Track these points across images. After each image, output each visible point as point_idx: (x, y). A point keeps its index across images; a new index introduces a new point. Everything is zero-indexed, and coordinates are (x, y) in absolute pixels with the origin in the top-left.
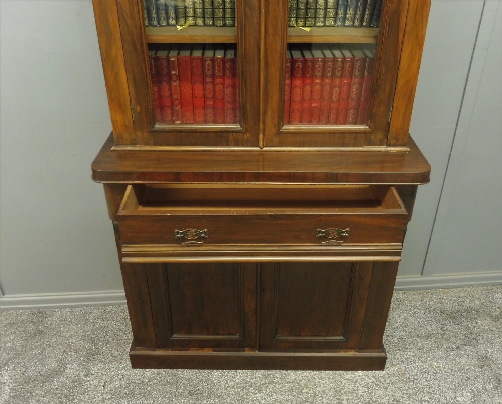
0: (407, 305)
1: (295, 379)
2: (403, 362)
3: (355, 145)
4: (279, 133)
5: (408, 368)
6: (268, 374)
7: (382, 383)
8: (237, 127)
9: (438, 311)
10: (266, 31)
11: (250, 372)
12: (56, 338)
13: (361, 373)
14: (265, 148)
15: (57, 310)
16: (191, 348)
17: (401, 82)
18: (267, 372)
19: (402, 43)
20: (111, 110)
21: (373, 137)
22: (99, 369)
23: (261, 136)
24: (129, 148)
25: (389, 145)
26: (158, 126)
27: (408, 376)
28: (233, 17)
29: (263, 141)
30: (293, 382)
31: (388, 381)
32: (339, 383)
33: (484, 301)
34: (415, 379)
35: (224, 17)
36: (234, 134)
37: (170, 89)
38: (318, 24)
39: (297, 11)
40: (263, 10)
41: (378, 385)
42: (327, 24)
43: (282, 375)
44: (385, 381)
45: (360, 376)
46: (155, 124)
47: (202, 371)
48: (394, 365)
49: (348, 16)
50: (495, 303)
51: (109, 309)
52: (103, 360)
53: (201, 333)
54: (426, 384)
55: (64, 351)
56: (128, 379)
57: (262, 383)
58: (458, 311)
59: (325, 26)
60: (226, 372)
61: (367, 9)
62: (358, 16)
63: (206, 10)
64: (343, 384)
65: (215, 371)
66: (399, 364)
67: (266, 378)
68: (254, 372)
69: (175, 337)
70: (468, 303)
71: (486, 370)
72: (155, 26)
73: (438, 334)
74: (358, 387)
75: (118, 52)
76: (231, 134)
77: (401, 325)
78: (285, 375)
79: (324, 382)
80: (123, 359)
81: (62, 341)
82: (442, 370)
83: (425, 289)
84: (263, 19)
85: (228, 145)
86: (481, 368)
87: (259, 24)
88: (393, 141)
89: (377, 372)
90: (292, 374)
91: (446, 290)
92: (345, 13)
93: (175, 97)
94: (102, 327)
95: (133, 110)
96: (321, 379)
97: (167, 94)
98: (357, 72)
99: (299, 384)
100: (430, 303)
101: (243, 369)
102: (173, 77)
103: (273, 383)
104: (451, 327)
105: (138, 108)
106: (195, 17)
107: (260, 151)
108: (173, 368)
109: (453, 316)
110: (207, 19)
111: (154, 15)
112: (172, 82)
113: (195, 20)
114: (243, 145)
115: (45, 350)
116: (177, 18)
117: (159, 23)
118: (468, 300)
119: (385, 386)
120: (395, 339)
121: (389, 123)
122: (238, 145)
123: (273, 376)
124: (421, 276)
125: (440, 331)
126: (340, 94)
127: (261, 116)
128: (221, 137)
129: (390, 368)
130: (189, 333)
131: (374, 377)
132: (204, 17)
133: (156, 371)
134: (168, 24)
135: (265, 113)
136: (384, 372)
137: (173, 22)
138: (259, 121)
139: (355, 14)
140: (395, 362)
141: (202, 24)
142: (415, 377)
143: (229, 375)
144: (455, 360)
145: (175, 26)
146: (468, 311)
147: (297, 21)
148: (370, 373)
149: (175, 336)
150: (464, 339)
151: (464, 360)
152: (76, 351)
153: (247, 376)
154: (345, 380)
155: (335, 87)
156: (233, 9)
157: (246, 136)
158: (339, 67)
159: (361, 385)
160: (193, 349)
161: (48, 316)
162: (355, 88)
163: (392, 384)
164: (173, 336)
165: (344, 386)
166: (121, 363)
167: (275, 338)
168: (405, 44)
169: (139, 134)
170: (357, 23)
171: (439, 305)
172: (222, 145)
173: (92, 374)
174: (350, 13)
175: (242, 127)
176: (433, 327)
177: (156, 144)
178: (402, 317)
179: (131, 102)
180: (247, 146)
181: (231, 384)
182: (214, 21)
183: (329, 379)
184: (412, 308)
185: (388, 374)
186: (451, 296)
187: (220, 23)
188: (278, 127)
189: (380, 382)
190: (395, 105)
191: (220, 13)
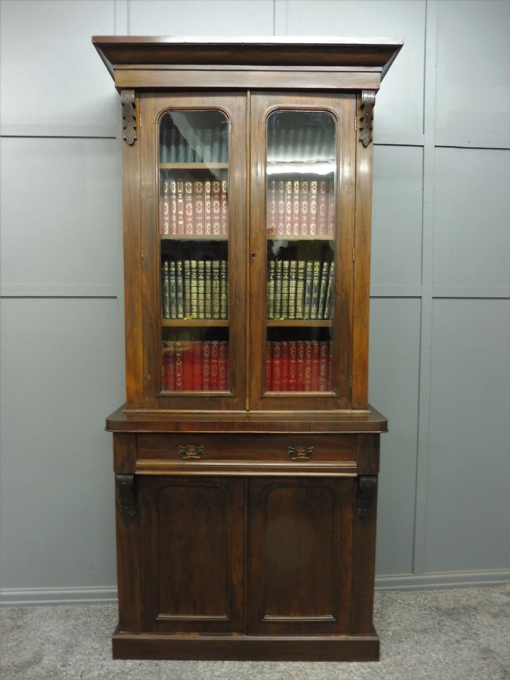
0: (401, 604)
1: (286, 669)
2: (399, 653)
3: (325, 409)
4: (263, 398)
5: (405, 659)
6: (256, 665)
7: (379, 673)
8: (228, 393)
9: (434, 609)
10: (250, 316)
11: (237, 664)
12: (35, 632)
13: (355, 664)
14: (251, 412)
15: (38, 607)
16: (177, 633)
17: (356, 355)
18: (255, 663)
19: (353, 325)
20: (127, 378)
21: (339, 401)
22: (77, 660)
23: (247, 400)
24: (138, 411)
25: (353, 409)
26: (163, 392)
27: (406, 666)
28: (226, 312)
29: (249, 404)
30: (283, 672)
31: (384, 671)
32: (332, 673)
33: (482, 600)
34: (414, 670)
35: (220, 312)
36: (226, 399)
37: (175, 369)
38: (290, 317)
39: (274, 308)
40: (248, 300)
41: (374, 675)
42: (297, 317)
43: (271, 666)
44: (381, 671)
45: (354, 667)
46: (161, 390)
47: (187, 662)
48: (390, 657)
49: (313, 311)
50: (492, 602)
51: (92, 607)
52: (83, 651)
53: (187, 613)
54: (426, 674)
55: (42, 644)
56: (108, 669)
57: (250, 672)
58: (455, 608)
59: (295, 319)
60: (212, 663)
61: (326, 306)
62: (320, 311)
63: (207, 307)
64: (337, 674)
65: (200, 662)
66: (395, 655)
67: (254, 668)
68: (242, 662)
69: (161, 618)
70: (464, 602)
71: (490, 661)
72: (168, 319)
73: (435, 628)
74: (352, 677)
75: (139, 332)
76: (222, 399)
77: (395, 621)
78: (275, 665)
79: (316, 672)
80: (103, 651)
81: (41, 634)
82: (442, 661)
83: (419, 589)
84: (248, 306)
85: (220, 409)
86: (485, 660)
87: (246, 311)
88: (356, 405)
89: (373, 663)
90: (282, 665)
91: (440, 591)
92: (310, 310)
93: (178, 375)
94: (84, 622)
95: (144, 379)
96: (313, 669)
97: (172, 373)
98: (323, 354)
99: (289, 674)
100: (425, 602)
101: (230, 660)
102: (178, 358)
103: (262, 672)
104: (448, 622)
105: (149, 377)
106: (198, 312)
107: (247, 414)
108: (156, 659)
109: (450, 613)
110: (207, 314)
111: (168, 311)
112: (177, 363)
113: (198, 315)
114: (233, 409)
115: (22, 642)
116: (184, 313)
117: (171, 317)
118: (465, 599)
119: (383, 676)
120: (390, 633)
121: (351, 389)
122: (228, 409)
123: (262, 666)
124: (412, 574)
125: (437, 626)
126: (311, 372)
127: (248, 383)
128: (215, 402)
129: (386, 659)
130: (176, 613)
131: (369, 667)
132: (205, 313)
133: (138, 661)
134: (177, 318)
135: (250, 381)
136: (379, 663)
137: (181, 316)
138: (246, 387)
139: (318, 310)
140: (391, 654)
141: (203, 318)
142: (414, 668)
143: (215, 665)
144: (455, 652)
145: (182, 319)
146: (466, 609)
147: (274, 315)
148: (365, 664)
149: (162, 616)
150: (464, 634)
151: (465, 652)
152: (54, 644)
153: (234, 667)
154: (339, 670)
155: (307, 366)
156: (227, 306)
157: (235, 401)
158: (309, 350)
159: (355, 675)
160: (179, 633)
161: (28, 612)
162: (323, 367)
163: (389, 673)
164: (160, 616)
165: (337, 676)
166: (101, 655)
167: (263, 618)
168: (355, 326)
169: (147, 399)
170: (320, 317)
171: (434, 603)
172: (215, 409)
173: (70, 665)
174: (314, 309)
175: (232, 392)
176: (430, 623)
177: (160, 408)
178: (397, 614)
179: (144, 371)
180: (235, 409)
181: (217, 673)
182: (212, 315)
183: (321, 669)
184: (406, 606)
185: (384, 665)
186: (447, 596)
187: (216, 316)
188: (262, 392)
189: (376, 671)
190: (353, 374)
191: (217, 309)
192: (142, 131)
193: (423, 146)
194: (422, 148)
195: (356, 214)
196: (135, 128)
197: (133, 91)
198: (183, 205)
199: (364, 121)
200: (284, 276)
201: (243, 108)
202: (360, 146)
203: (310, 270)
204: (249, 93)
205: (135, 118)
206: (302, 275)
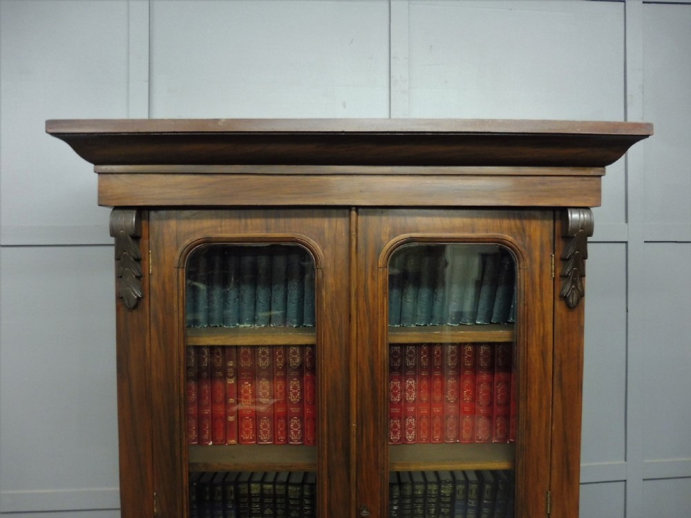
192: (154, 283)
193: (626, 242)
194: (624, 244)
195: (553, 428)
196: (138, 278)
197: (134, 213)
198: (235, 387)
199: (571, 263)
200: (416, 509)
201: (343, 239)
202: (560, 306)
203: (462, 497)
204: (354, 213)
205: (138, 260)
206: (448, 505)
